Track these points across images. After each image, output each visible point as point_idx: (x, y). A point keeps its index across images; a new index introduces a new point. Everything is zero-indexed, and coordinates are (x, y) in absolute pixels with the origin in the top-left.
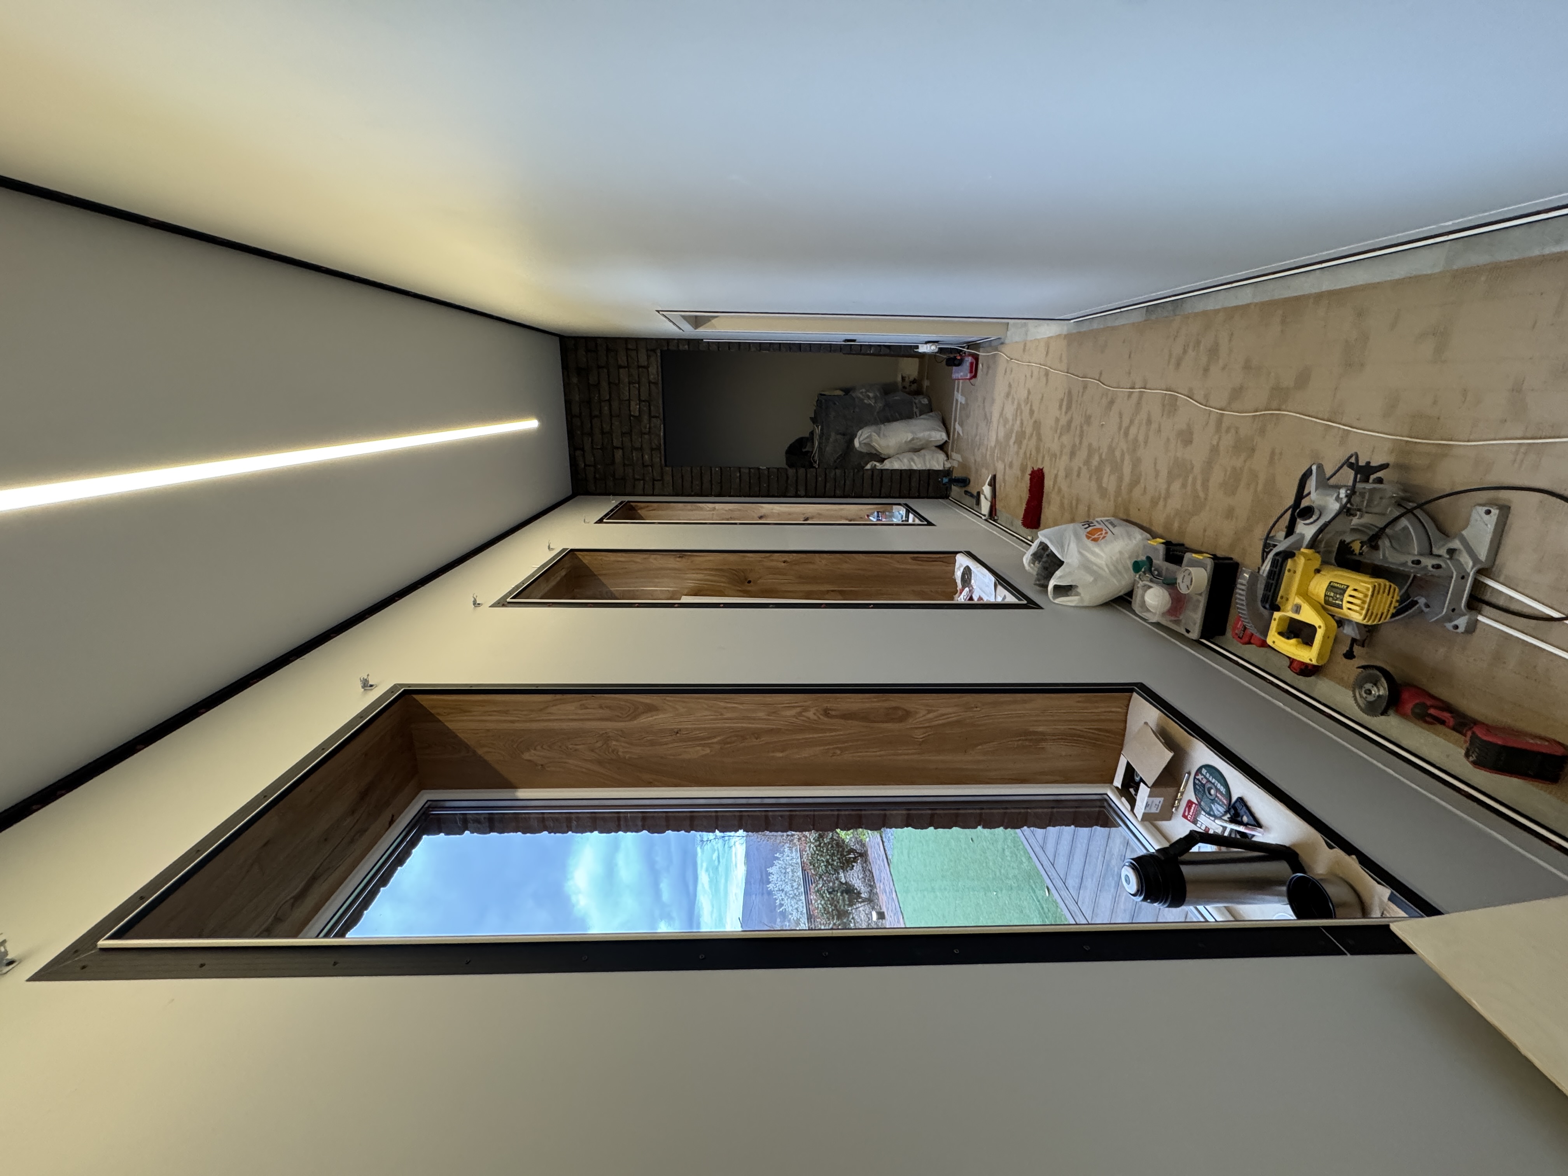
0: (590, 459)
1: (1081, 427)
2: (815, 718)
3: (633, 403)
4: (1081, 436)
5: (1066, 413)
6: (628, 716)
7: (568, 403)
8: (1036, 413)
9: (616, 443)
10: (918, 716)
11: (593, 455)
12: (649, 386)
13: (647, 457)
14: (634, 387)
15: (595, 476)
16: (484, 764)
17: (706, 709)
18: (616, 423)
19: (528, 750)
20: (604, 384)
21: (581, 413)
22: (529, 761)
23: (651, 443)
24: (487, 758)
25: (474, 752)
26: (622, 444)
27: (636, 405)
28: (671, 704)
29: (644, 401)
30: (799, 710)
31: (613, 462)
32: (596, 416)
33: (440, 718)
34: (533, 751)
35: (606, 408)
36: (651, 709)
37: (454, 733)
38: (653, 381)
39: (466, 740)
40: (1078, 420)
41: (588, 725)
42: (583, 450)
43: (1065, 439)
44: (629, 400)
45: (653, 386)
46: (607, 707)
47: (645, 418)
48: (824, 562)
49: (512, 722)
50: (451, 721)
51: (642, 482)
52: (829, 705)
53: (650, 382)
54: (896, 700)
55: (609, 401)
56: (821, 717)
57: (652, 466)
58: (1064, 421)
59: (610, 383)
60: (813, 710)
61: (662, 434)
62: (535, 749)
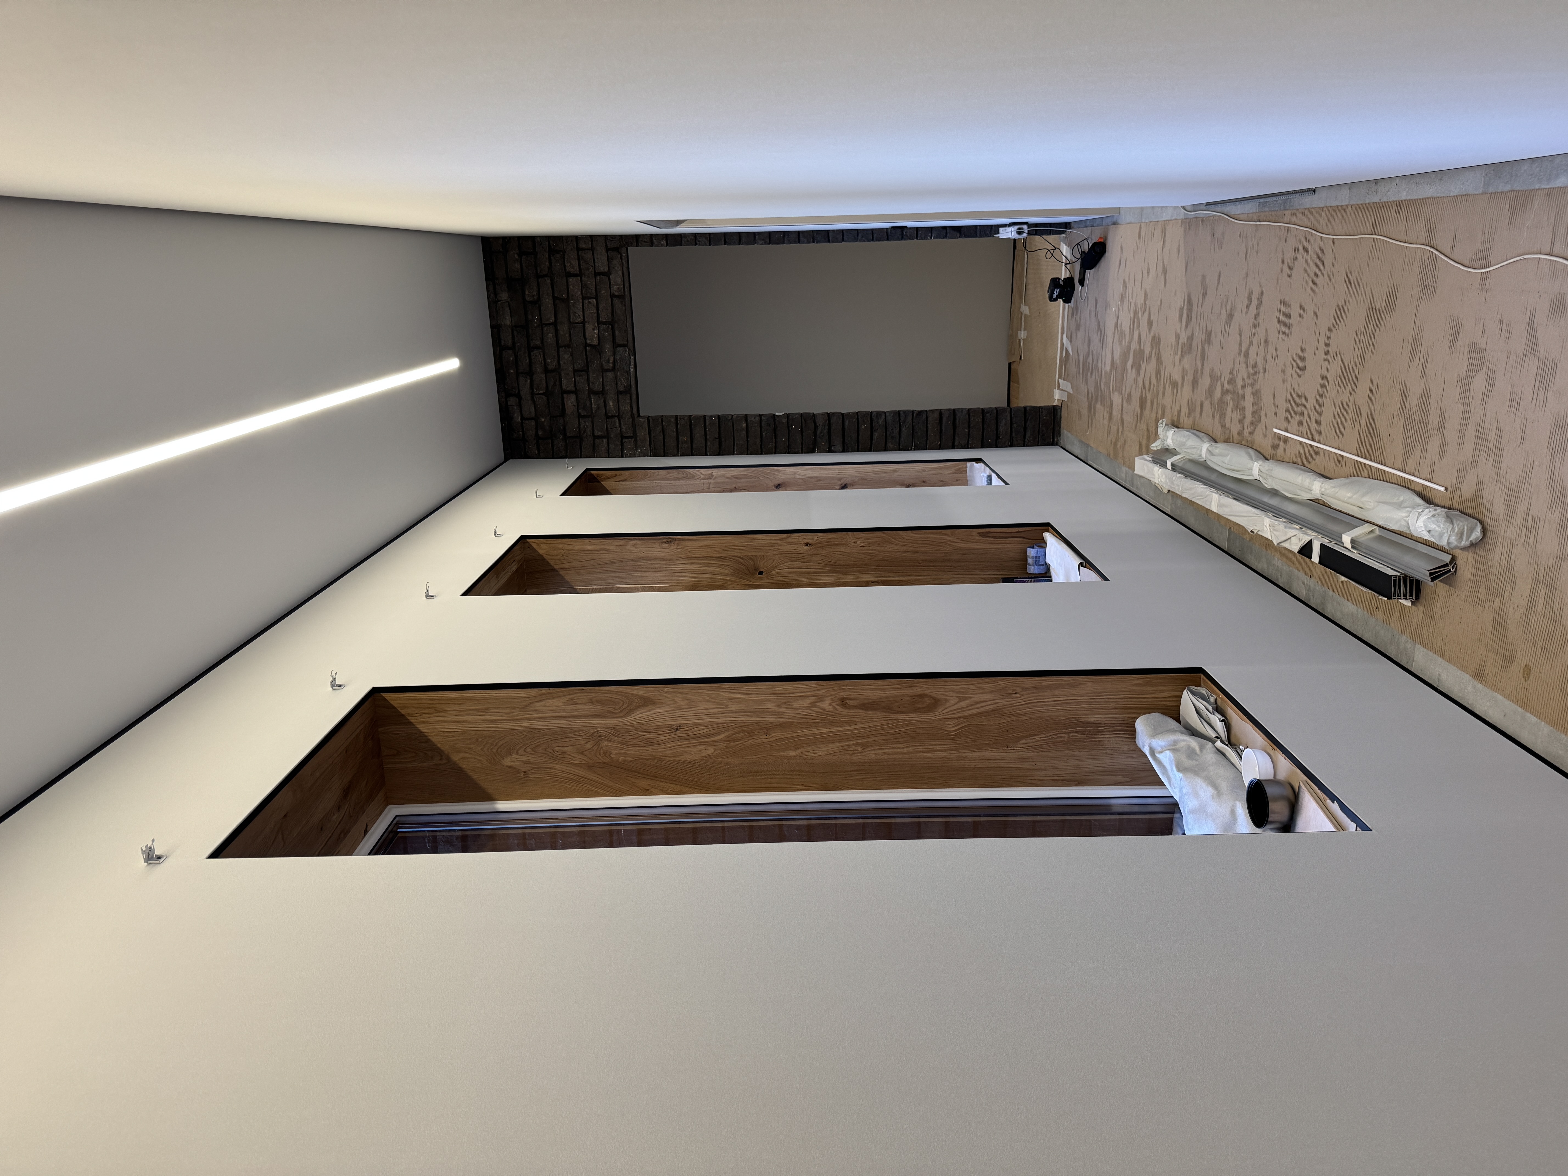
0: (529, 409)
1: (1203, 347)
2: (831, 709)
3: (589, 327)
4: (1203, 359)
5: (1186, 326)
6: (621, 711)
7: (496, 329)
8: (1154, 325)
9: (567, 384)
10: (948, 704)
11: (534, 402)
12: (612, 301)
13: (611, 404)
14: (590, 303)
15: (537, 434)
16: (459, 772)
17: (708, 701)
18: (566, 356)
19: (509, 753)
20: (547, 302)
21: (514, 343)
22: (510, 767)
23: (617, 384)
24: (464, 765)
25: (448, 759)
26: (575, 386)
27: (594, 329)
28: (668, 696)
29: (604, 323)
30: (811, 700)
31: (563, 413)
32: (537, 348)
33: (412, 720)
34: (514, 756)
35: (550, 335)
36: (647, 702)
37: (426, 736)
38: (617, 294)
39: (439, 745)
40: (1199, 338)
41: (578, 723)
42: (518, 396)
43: (1186, 362)
44: (583, 323)
45: (616, 301)
46: (598, 701)
47: (608, 347)
48: (860, 543)
49: (493, 722)
50: (423, 723)
51: (605, 440)
52: (846, 694)
53: (613, 296)
54: (921, 688)
55: (555, 324)
56: (838, 707)
57: (619, 417)
58: (1183, 339)
59: (555, 299)
60: (828, 700)
61: (632, 370)
62: (517, 753)
